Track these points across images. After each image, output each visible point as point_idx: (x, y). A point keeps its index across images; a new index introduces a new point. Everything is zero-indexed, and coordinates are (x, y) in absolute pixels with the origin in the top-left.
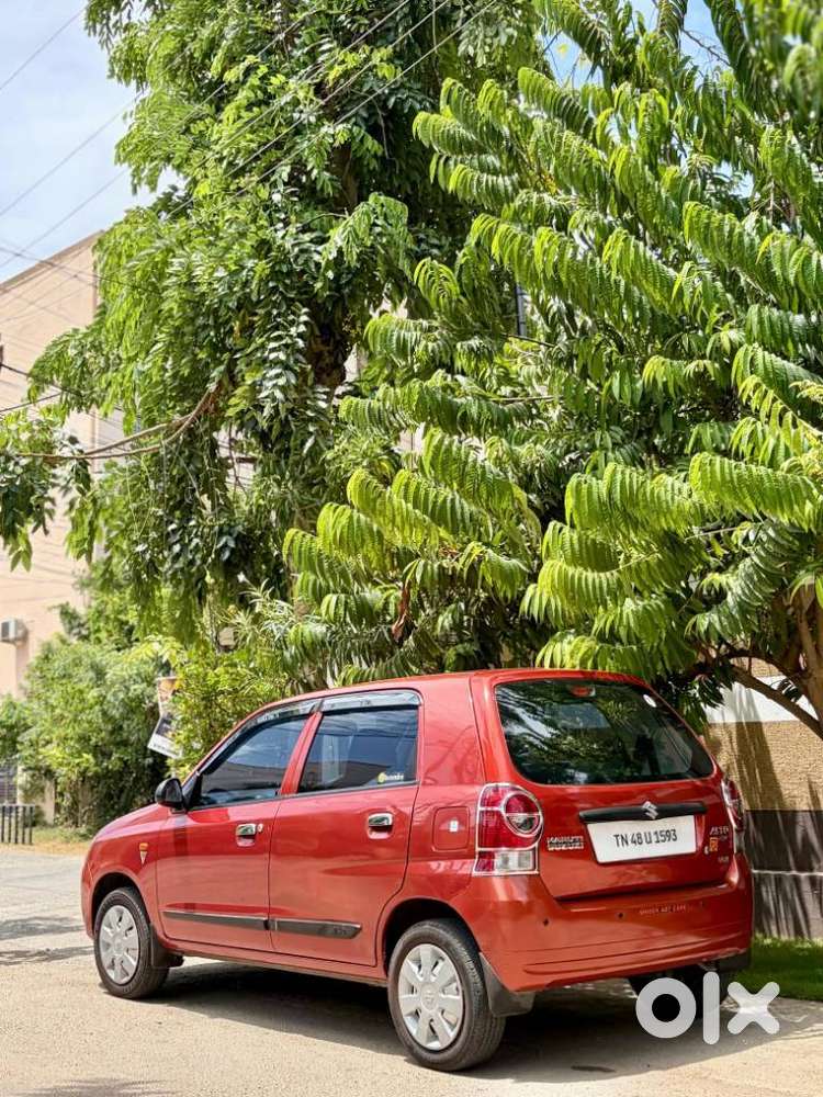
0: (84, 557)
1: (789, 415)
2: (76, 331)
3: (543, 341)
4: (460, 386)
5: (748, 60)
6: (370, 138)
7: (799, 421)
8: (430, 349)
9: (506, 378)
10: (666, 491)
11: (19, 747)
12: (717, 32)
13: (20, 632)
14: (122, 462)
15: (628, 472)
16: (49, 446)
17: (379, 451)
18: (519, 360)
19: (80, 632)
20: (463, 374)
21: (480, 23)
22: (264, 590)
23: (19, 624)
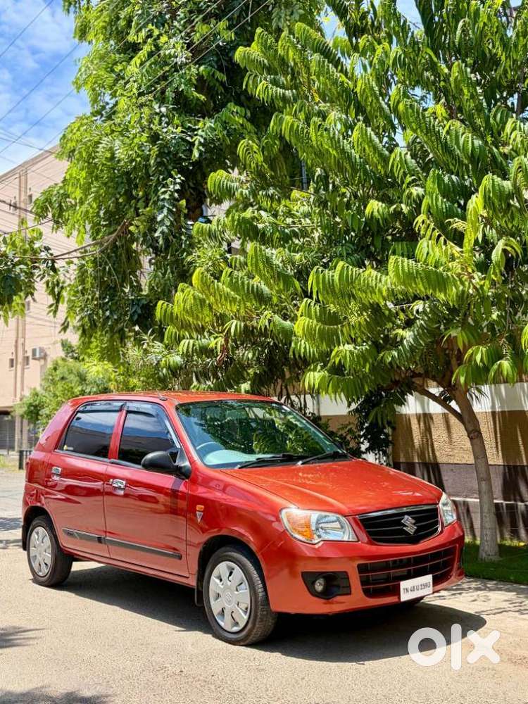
0: (51, 314)
1: (442, 238)
2: (56, 184)
3: (312, 192)
4: (261, 217)
5: (433, 23)
6: (218, 72)
7: (448, 242)
8: (244, 193)
9: (289, 214)
10: (372, 280)
11: (40, 417)
12: (417, 5)
13: (42, 354)
14: (76, 261)
15: (354, 269)
16: (35, 252)
17: (218, 257)
18: (299, 203)
19: (73, 355)
20: (265, 210)
21: (283, 7)
22: (150, 335)
23: (42, 350)
